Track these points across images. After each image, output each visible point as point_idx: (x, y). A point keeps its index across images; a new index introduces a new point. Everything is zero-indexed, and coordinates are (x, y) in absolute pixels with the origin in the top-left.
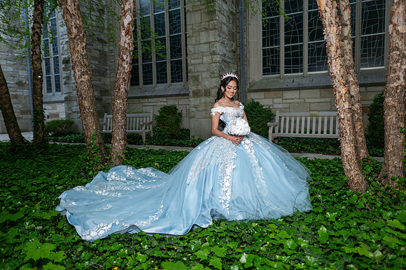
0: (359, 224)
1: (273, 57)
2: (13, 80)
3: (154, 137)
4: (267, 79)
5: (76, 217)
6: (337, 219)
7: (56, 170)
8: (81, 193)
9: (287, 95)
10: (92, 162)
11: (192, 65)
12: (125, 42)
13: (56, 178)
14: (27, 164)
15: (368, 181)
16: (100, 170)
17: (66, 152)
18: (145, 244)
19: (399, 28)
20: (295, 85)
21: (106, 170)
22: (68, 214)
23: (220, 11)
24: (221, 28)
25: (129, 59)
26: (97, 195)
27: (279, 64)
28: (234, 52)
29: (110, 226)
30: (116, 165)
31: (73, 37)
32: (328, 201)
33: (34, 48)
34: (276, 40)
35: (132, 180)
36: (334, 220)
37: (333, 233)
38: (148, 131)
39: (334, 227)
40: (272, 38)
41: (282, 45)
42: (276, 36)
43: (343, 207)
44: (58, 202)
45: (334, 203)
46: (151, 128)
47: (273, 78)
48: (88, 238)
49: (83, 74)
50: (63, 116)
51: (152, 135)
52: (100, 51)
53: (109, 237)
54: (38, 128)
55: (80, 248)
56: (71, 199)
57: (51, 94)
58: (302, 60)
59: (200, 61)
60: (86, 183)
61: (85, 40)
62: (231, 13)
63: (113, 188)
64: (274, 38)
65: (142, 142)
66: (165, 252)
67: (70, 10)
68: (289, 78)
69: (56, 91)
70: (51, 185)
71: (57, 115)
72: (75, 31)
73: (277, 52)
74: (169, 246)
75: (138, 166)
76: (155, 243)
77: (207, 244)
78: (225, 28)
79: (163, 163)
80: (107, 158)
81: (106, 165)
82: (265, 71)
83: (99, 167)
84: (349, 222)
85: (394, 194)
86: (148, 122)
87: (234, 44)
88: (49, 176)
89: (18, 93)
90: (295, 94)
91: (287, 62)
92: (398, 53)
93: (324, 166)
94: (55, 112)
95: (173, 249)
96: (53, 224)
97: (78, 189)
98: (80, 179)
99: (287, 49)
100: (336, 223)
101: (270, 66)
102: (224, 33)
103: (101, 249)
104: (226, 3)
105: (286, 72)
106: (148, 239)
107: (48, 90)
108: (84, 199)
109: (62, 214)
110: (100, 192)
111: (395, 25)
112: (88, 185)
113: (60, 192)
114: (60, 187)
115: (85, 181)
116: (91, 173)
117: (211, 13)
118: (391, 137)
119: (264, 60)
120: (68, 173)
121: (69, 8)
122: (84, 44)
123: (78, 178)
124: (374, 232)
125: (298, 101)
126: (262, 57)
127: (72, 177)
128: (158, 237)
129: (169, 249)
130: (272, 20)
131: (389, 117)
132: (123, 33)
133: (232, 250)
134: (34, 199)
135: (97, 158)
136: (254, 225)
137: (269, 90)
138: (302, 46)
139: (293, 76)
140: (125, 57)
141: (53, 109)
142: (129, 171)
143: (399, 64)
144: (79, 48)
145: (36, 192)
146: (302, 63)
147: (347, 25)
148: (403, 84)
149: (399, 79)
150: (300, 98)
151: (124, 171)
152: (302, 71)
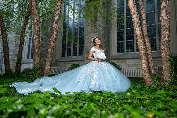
1: (121, 46)
4: (119, 55)
9: (128, 61)
11: (87, 46)
12: (55, 26)
19: (164, 18)
20: (131, 57)
23: (99, 26)
24: (99, 32)
25: (56, 33)
27: (124, 48)
28: (105, 43)
31: (35, 23)
33: (22, 34)
34: (123, 39)
40: (121, 38)
41: (125, 41)
42: (123, 37)
47: (122, 54)
49: (37, 38)
57: (29, 60)
58: (134, 47)
59: (90, 45)
61: (39, 25)
62: (104, 27)
64: (122, 38)
67: (35, 13)
68: (129, 54)
69: (31, 58)
73: (123, 43)
78: (101, 33)
80: (42, 73)
82: (118, 52)
87: (105, 40)
89: (15, 59)
90: (131, 61)
91: (127, 48)
92: (164, 27)
94: (29, 67)
99: (127, 42)
101: (120, 49)
102: (100, 34)
104: (102, 23)
105: (127, 52)
117: (95, 26)
118: (164, 62)
119: (118, 47)
125: (132, 64)
126: (117, 45)
130: (121, 31)
131: (162, 54)
132: (55, 23)
135: (38, 73)
137: (119, 59)
138: (134, 41)
139: (130, 54)
140: (54, 32)
143: (165, 32)
144: (36, 28)
146: (134, 48)
147: (144, 19)
148: (168, 40)
149: (165, 38)
150: (133, 63)
152: (134, 51)
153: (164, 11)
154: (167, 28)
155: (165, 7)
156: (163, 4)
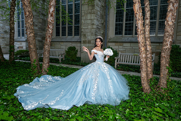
0: (143, 109)
1: (120, 27)
2: (3, 30)
3: (65, 61)
4: (117, 37)
5: (23, 99)
6: (135, 105)
7: (17, 75)
8: (27, 87)
9: (125, 45)
10: (33, 73)
11: (83, 29)
12: (50, 19)
13: (17, 79)
14: (5, 71)
15: (151, 89)
16: (37, 77)
17: (23, 66)
18: (50, 113)
19: (169, 23)
20: (129, 40)
21: (39, 77)
22: (19, 98)
23: (97, 5)
24: (97, 13)
25: (52, 27)
26: (34, 89)
27: (122, 30)
28: (103, 24)
29: (37, 104)
30: (44, 75)
31: (27, 16)
32: (134, 97)
33: (11, 18)
34: (122, 20)
35: (51, 82)
36: (134, 106)
37: (132, 112)
38: (62, 57)
39: (133, 110)
40: (120, 18)
41: (124, 22)
42: (122, 18)
43: (140, 100)
44: (16, 91)
45: (136, 98)
46: (64, 56)
48: (27, 109)
49: (31, 33)
50: (24, 48)
51: (64, 60)
52: (42, 19)
53: (35, 109)
54: (12, 54)
55: (22, 114)
56: (22, 90)
57: (20, 37)
58: (132, 29)
59: (87, 27)
60: (30, 82)
61: (32, 18)
62: (102, 6)
63: (41, 85)
65: (59, 62)
66: (58, 118)
67: (26, 4)
68: (126, 37)
69: (22, 36)
70: (14, 82)
71: (22, 47)
72: (28, 13)
73: (122, 25)
74: (60, 115)
75: (54, 75)
76: (55, 113)
77: (78, 114)
78: (99, 13)
79: (66, 74)
80: (40, 71)
81: (39, 74)
82: (116, 33)
83: (36, 75)
84: (139, 108)
85: (162, 95)
86: (62, 53)
87: (103, 20)
88: (14, 77)
89: (5, 36)
90: (128, 45)
91: (126, 30)
92: (168, 34)
93: (136, 79)
94: (21, 46)
95: (62, 116)
96: (12, 102)
97: (26, 85)
98: (27, 80)
99: (126, 24)
100: (134, 108)
101: (118, 31)
102: (98, 15)
103: (31, 115)
104: (100, 1)
105: (125, 34)
106: (52, 111)
107: (18, 35)
108: (27, 90)
109: (17, 97)
110: (35, 87)
111: (167, 21)
112: (30, 83)
113: (17, 86)
114: (18, 84)
115: (29, 81)
116: (32, 78)
117: (93, 6)
118: (163, 70)
119: (116, 28)
120: (23, 77)
121: (25, 3)
122: (32, 19)
123: (26, 79)
124: (148, 113)
125: (129, 48)
127: (24, 79)
128: (56, 110)
129: (61, 116)
130: (121, 10)
131: (162, 62)
132: (50, 15)
133: (87, 118)
134: (5, 89)
135: (36, 71)
136: (100, 107)
137: (117, 42)
138: (133, 23)
139: (128, 37)
140: (50, 26)
141: (21, 44)
142: (50, 78)
143: (168, 39)
144: (29, 21)
145: (6, 85)
146: (132, 31)
147: (148, 19)
148: (169, 47)
149: (167, 45)
150: (130, 47)
151: (48, 77)
152: (132, 34)
153: (170, 15)
154: (170, 35)
155: (171, 10)
156: (170, 6)
